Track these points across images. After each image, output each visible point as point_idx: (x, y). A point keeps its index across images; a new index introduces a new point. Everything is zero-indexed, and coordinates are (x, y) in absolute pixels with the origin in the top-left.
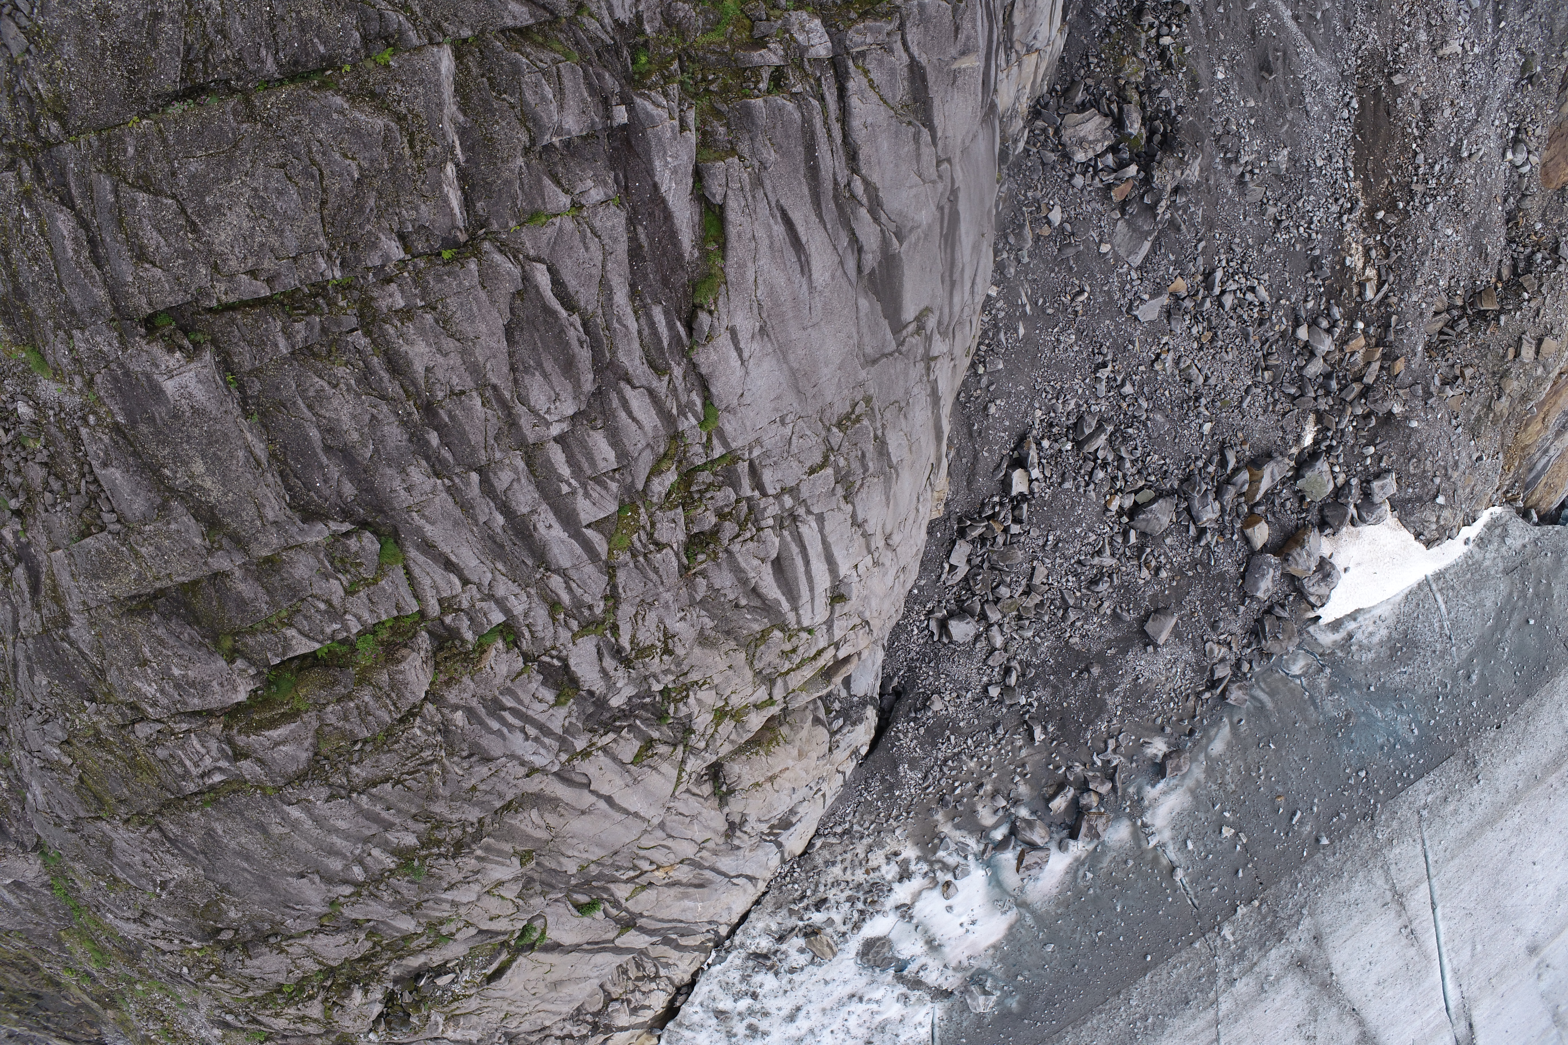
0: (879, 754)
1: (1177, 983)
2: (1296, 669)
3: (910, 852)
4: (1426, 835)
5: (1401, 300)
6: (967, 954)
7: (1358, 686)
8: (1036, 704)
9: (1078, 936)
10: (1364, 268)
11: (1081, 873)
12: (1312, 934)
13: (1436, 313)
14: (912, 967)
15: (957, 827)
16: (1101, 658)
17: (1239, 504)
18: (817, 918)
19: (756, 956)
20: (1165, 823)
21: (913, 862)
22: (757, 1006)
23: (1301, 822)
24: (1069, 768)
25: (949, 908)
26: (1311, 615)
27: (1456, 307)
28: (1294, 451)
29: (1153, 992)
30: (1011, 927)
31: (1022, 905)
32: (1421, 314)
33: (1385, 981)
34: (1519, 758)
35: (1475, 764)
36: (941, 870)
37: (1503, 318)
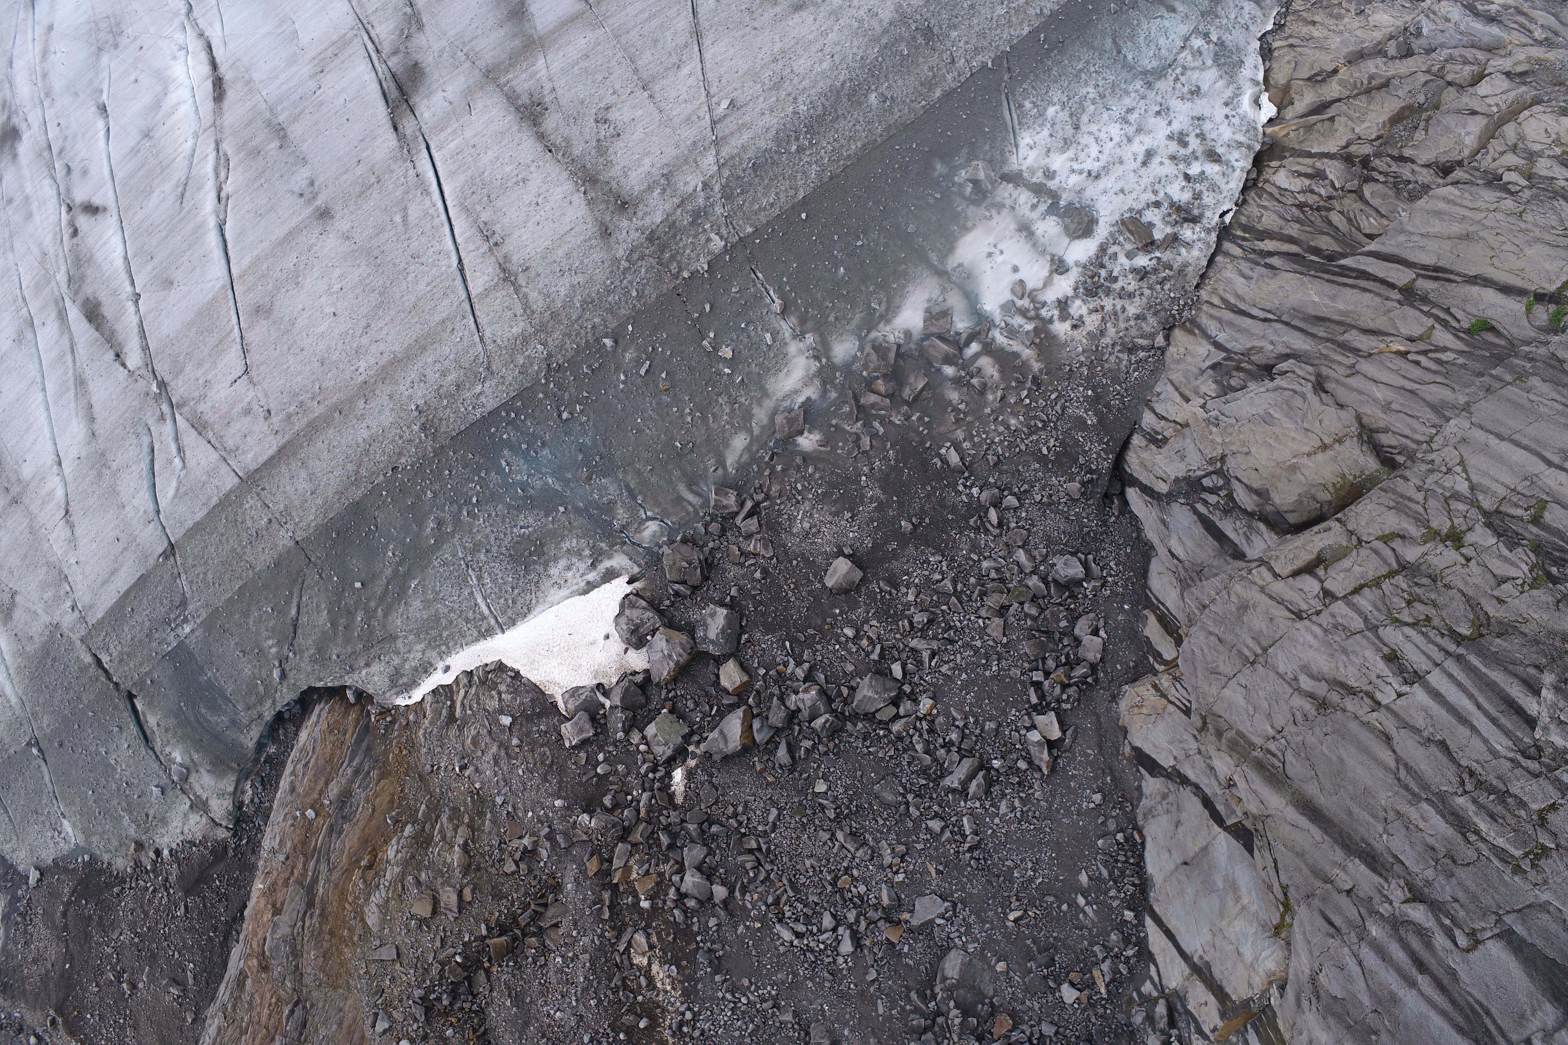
0: (1121, 435)
1: (767, 188)
2: (652, 527)
3: (1061, 328)
4: (479, 347)
5: (601, 936)
6: (993, 223)
7: (578, 511)
8: (961, 488)
9: (882, 240)
10: (650, 964)
11: (883, 307)
12: (613, 239)
13: (556, 926)
14: (1043, 207)
15: (1016, 355)
16: (903, 540)
17: (758, 705)
18: (1142, 261)
19: (1194, 220)
20: (795, 360)
21: (1056, 317)
22: (1182, 166)
23: (638, 363)
24: (908, 418)
25: (1016, 269)
26: (637, 585)
27: (534, 934)
28: (692, 763)
29: (793, 177)
30: (952, 249)
31: (942, 274)
32: (575, 923)
33: (517, 183)
34: (365, 434)
35: (424, 428)
36: (1028, 310)
37: (484, 932)
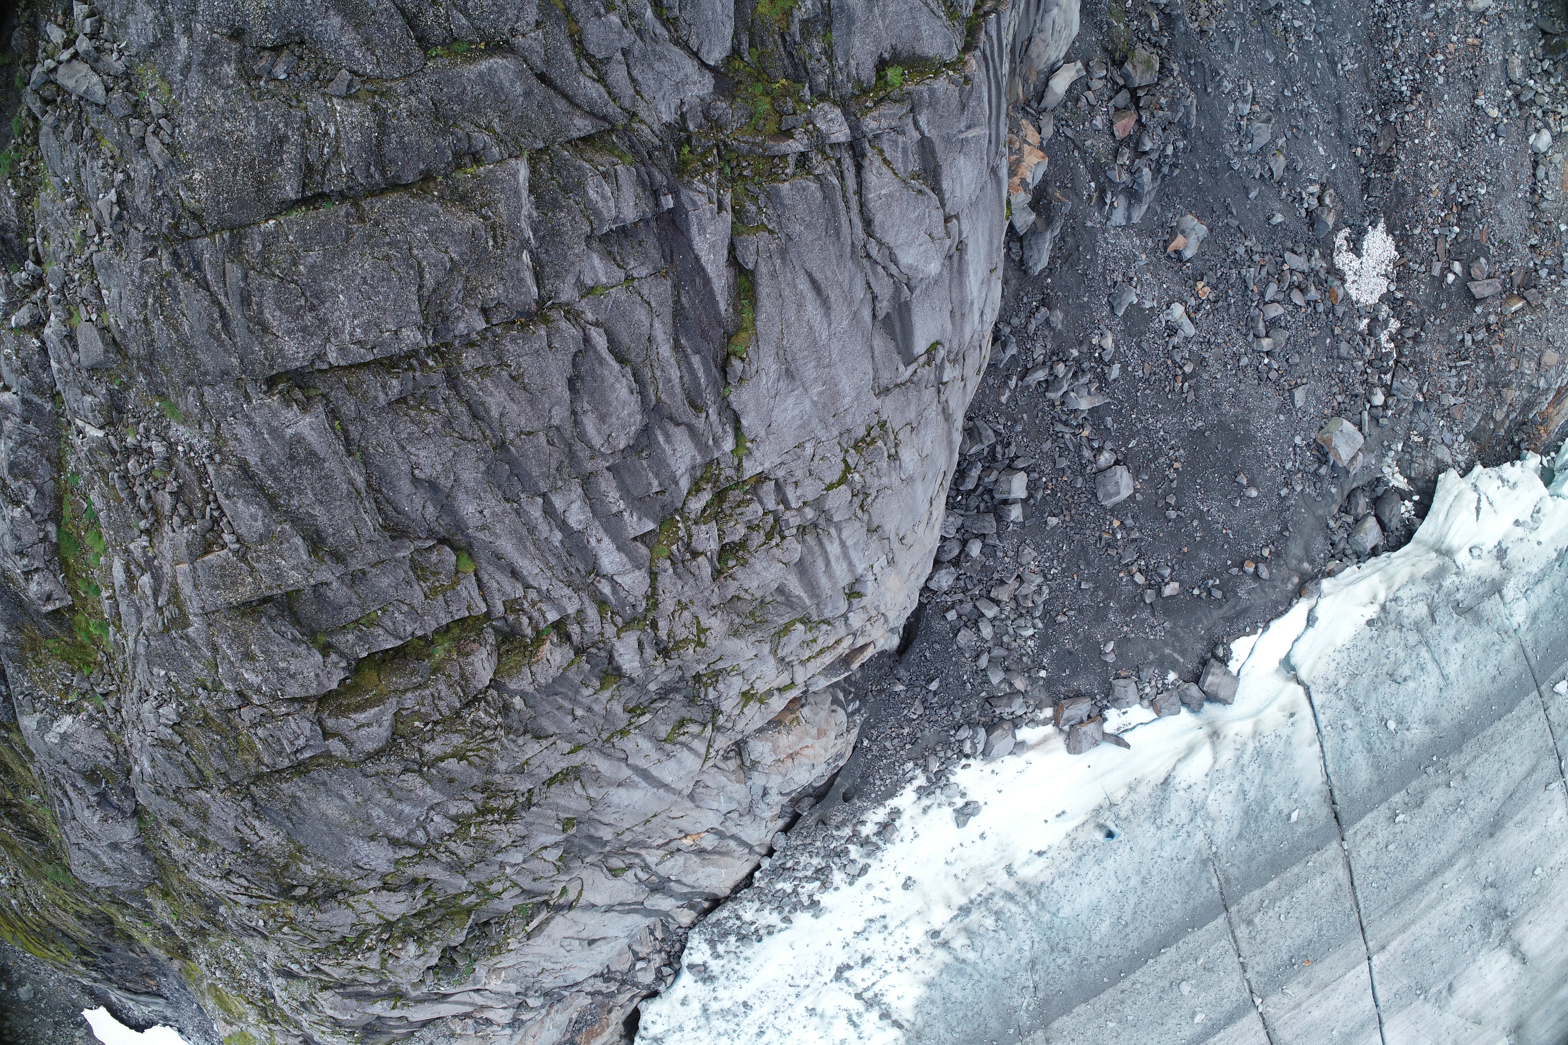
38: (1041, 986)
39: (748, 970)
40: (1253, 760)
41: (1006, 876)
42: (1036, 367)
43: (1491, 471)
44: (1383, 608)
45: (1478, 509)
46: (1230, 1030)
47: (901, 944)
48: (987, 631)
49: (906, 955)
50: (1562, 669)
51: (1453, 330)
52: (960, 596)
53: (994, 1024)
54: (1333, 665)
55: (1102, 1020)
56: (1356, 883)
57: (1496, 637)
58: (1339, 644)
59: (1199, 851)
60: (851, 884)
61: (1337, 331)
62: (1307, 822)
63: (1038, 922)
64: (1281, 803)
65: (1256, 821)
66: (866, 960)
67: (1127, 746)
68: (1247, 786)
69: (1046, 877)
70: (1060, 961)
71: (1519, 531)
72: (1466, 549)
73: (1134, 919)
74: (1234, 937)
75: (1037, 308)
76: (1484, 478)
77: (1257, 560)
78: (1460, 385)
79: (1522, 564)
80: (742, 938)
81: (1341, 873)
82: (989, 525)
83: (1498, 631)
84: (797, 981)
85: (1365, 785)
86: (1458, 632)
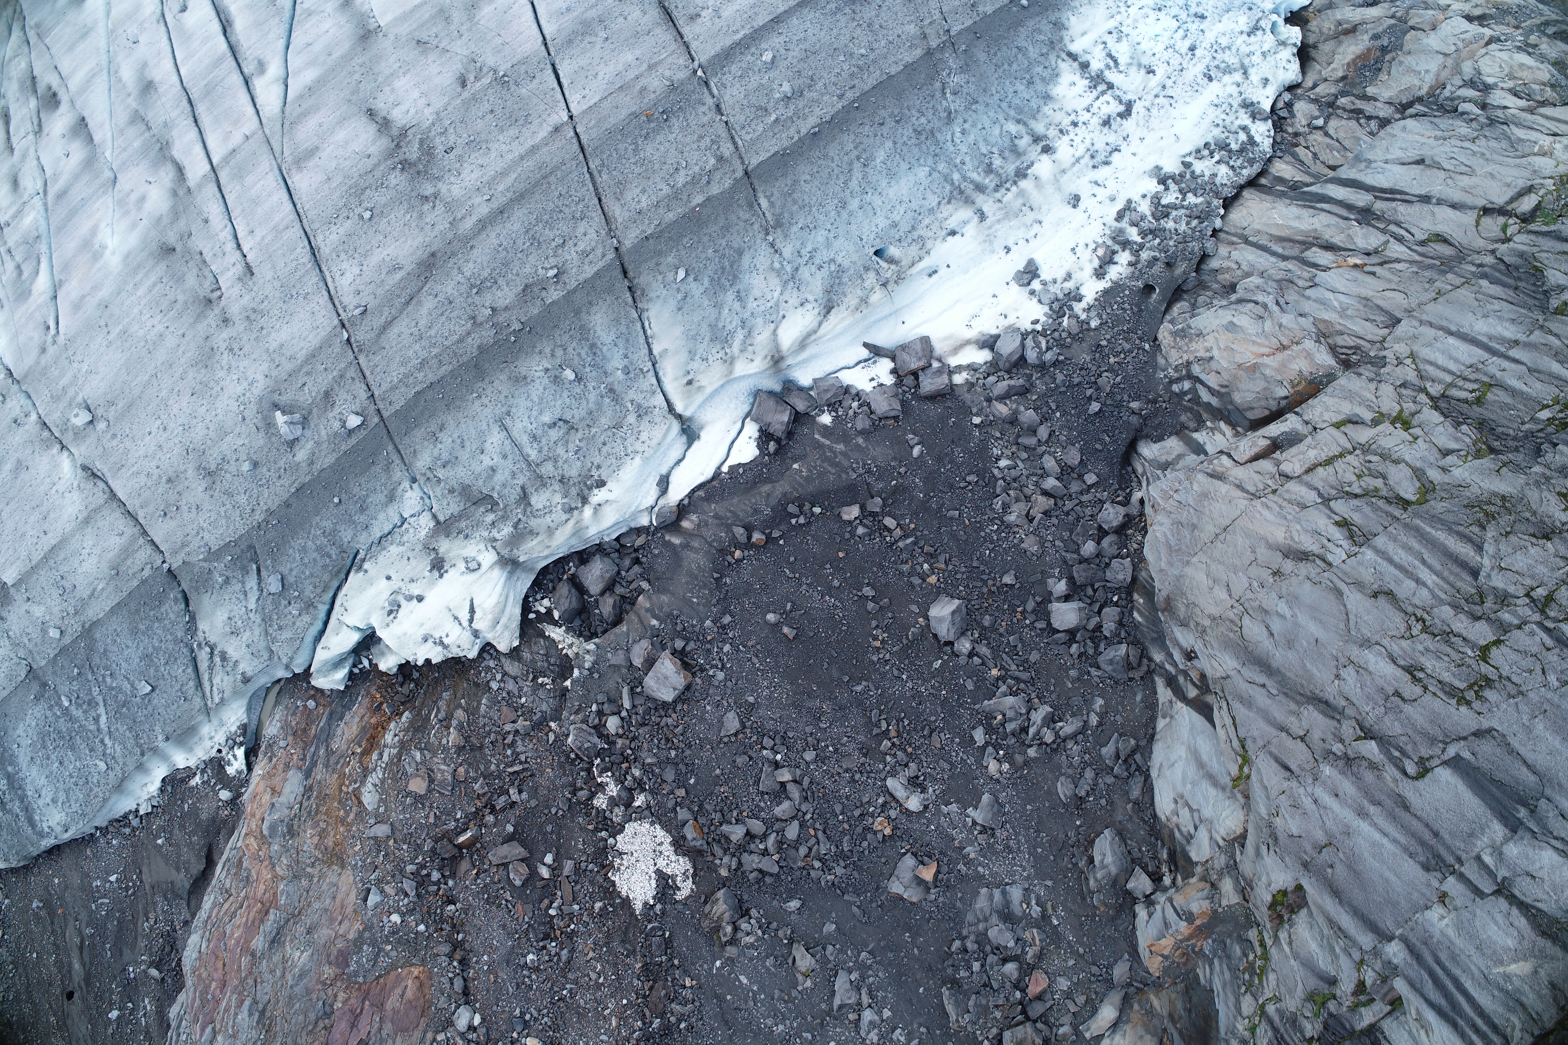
38: (938, 95)
39: (1215, 114)
40: (732, 334)
41: (985, 209)
42: (1074, 736)
43: (455, 652)
44: (585, 501)
45: (472, 611)
46: (728, 42)
47: (1078, 140)
48: (1049, 463)
49: (1071, 128)
50: (353, 441)
51: (533, 803)
52: (1085, 498)
53: (982, 56)
54: (644, 436)
55: (871, 57)
56: (596, 201)
57: (441, 473)
58: (638, 460)
59: (786, 236)
60: (1129, 201)
61: (681, 792)
62: (662, 268)
63: (949, 162)
64: (696, 289)
65: (723, 268)
66: (1106, 123)
67: (866, 345)
68: (737, 305)
69: (946, 209)
70: (923, 120)
71: (416, 590)
72: (484, 567)
73: (851, 163)
74: (735, 143)
75: (1088, 795)
76: (466, 645)
77: (748, 545)
78: (513, 744)
79: (410, 554)
80: (1223, 146)
81: (617, 212)
82: (1080, 573)
83: (439, 481)
84: (1165, 101)
85: (595, 309)
86: (490, 477)
